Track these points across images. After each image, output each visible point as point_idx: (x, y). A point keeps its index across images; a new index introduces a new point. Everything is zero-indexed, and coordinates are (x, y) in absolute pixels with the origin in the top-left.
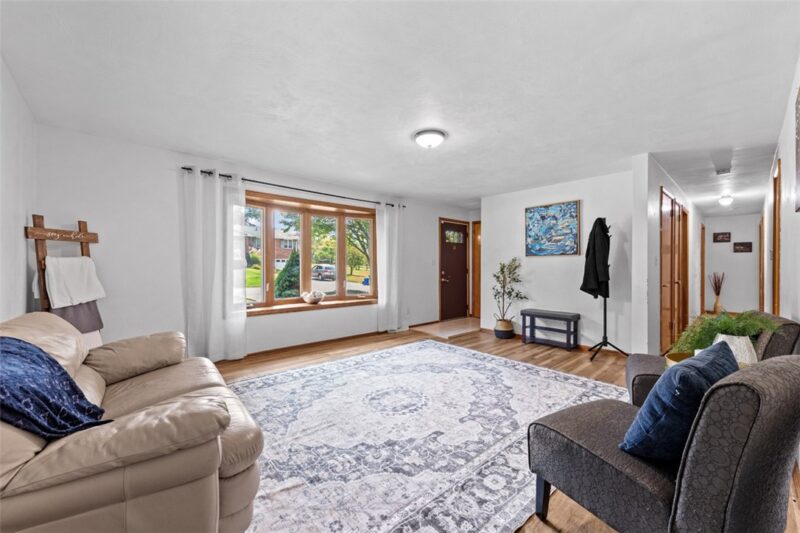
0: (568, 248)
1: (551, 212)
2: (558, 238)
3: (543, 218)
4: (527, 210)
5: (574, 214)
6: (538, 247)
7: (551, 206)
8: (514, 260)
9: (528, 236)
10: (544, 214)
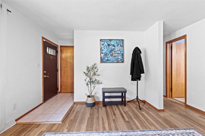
0: (119, 60)
1: (112, 43)
2: (115, 55)
3: (109, 45)
4: (101, 40)
5: (122, 45)
6: (106, 59)
7: (112, 40)
8: (95, 64)
9: (101, 53)
10: (109, 43)
